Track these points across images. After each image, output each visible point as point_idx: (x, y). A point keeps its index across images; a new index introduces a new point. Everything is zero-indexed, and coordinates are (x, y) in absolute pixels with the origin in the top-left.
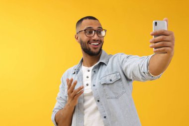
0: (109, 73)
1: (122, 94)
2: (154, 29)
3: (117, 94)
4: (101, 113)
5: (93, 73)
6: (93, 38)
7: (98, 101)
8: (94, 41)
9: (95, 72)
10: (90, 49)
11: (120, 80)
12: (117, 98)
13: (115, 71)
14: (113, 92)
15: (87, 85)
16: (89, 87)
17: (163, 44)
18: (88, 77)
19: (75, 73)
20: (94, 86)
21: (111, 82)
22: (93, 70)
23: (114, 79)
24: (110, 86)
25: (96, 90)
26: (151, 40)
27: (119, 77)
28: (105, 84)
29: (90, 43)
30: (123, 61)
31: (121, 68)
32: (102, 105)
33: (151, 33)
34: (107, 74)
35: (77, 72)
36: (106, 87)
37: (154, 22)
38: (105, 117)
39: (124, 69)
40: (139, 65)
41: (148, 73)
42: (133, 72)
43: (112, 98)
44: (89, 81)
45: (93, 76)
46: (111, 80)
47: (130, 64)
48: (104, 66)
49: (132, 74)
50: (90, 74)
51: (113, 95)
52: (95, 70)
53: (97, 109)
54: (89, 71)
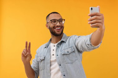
0: (67, 48)
1: (75, 61)
2: (90, 12)
3: (72, 60)
4: (62, 73)
5: (57, 47)
6: (57, 25)
7: (60, 65)
8: (58, 26)
9: (58, 47)
10: (55, 32)
11: (74, 52)
12: (72, 63)
13: (71, 46)
14: (70, 60)
15: (53, 55)
16: (55, 56)
17: (96, 21)
18: (53, 50)
19: (46, 47)
20: (57, 55)
21: (68, 53)
22: (57, 45)
23: (70, 51)
24: (67, 55)
25: (59, 58)
26: (89, 19)
27: (74, 50)
28: (64, 54)
29: (55, 28)
30: (76, 40)
31: (75, 44)
32: (62, 67)
33: (89, 15)
34: (66, 48)
35: (47, 47)
36: (65, 56)
37: (90, 8)
38: (64, 75)
39: (76, 45)
40: (85, 40)
41: (91, 45)
42: (82, 46)
43: (68, 63)
44: (54, 52)
45: (57, 49)
46: (68, 52)
47: (80, 41)
48: (64, 43)
49: (81, 47)
50: (55, 48)
51: (70, 62)
52: (58, 46)
53: (59, 70)
54: (54, 46)
